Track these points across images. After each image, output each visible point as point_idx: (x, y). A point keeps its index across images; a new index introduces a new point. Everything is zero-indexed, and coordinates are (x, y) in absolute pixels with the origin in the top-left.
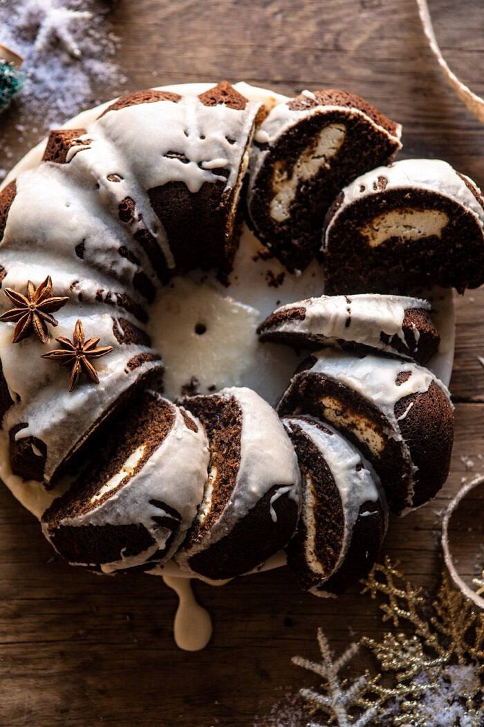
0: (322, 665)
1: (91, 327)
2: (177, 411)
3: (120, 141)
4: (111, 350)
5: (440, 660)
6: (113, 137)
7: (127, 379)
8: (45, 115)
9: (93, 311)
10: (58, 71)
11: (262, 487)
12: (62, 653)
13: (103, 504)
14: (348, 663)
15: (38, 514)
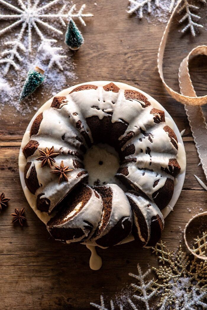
0: (138, 276)
1: (66, 163)
2: (93, 191)
3: (77, 102)
4: (72, 171)
5: (178, 275)
6: (75, 100)
7: (77, 180)
8: (50, 89)
9: (67, 158)
10: (56, 75)
11: (119, 218)
12: (52, 269)
13: (68, 221)
14: (147, 276)
15: (45, 223)
